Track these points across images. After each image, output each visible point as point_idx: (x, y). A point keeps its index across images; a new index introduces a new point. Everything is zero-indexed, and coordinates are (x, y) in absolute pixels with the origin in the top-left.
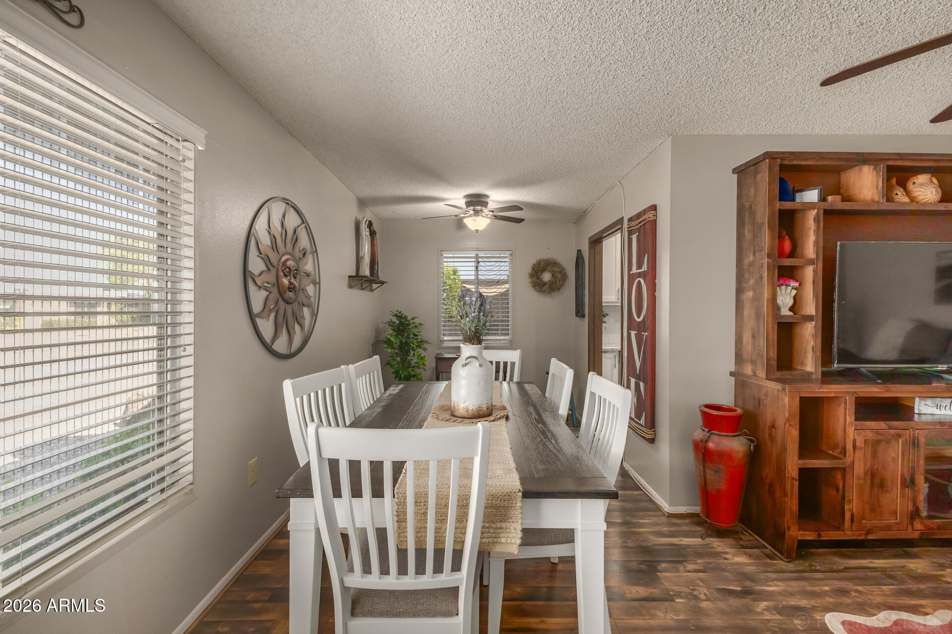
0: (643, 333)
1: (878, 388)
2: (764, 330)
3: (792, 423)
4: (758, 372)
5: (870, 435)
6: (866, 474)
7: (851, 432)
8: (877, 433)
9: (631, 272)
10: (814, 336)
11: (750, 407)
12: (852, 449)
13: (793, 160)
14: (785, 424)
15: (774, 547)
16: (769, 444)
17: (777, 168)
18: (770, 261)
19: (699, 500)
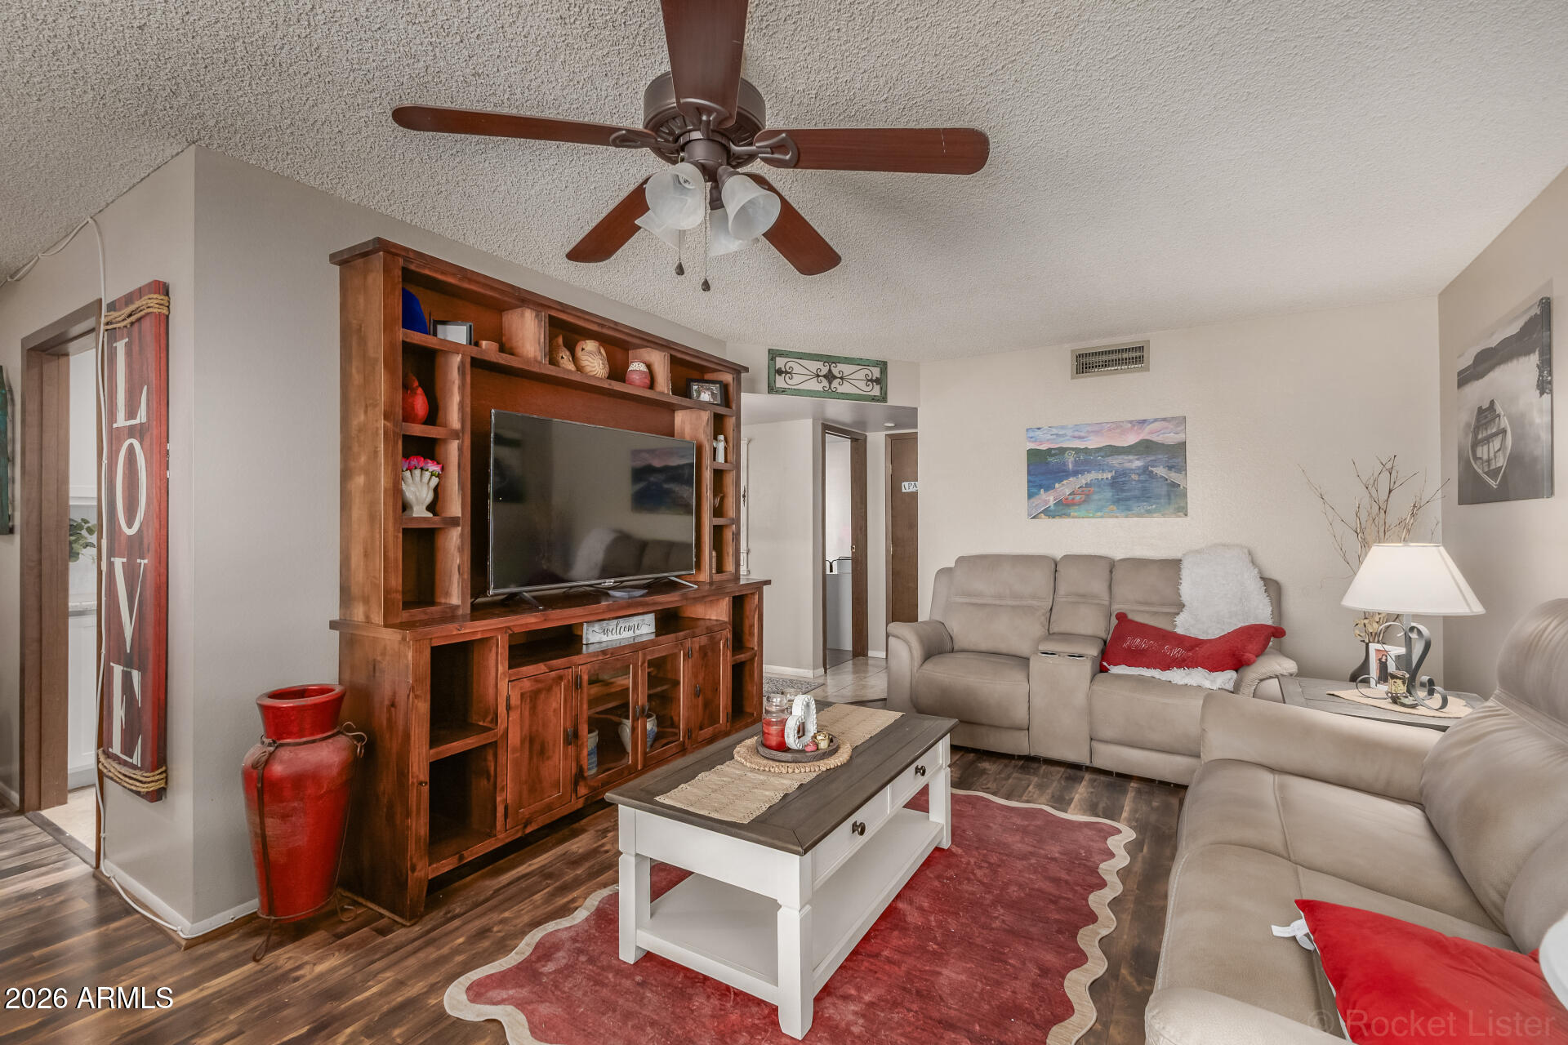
0: (138, 561)
1: (536, 616)
2: (380, 542)
3: (418, 693)
4: (372, 616)
5: (527, 685)
6: (522, 742)
7: (503, 685)
8: (536, 681)
9: (115, 426)
10: (461, 550)
11: (361, 679)
12: (505, 711)
13: (424, 267)
14: (409, 696)
15: (393, 911)
16: (387, 736)
17: (398, 273)
18: (388, 424)
19: (255, 886)
